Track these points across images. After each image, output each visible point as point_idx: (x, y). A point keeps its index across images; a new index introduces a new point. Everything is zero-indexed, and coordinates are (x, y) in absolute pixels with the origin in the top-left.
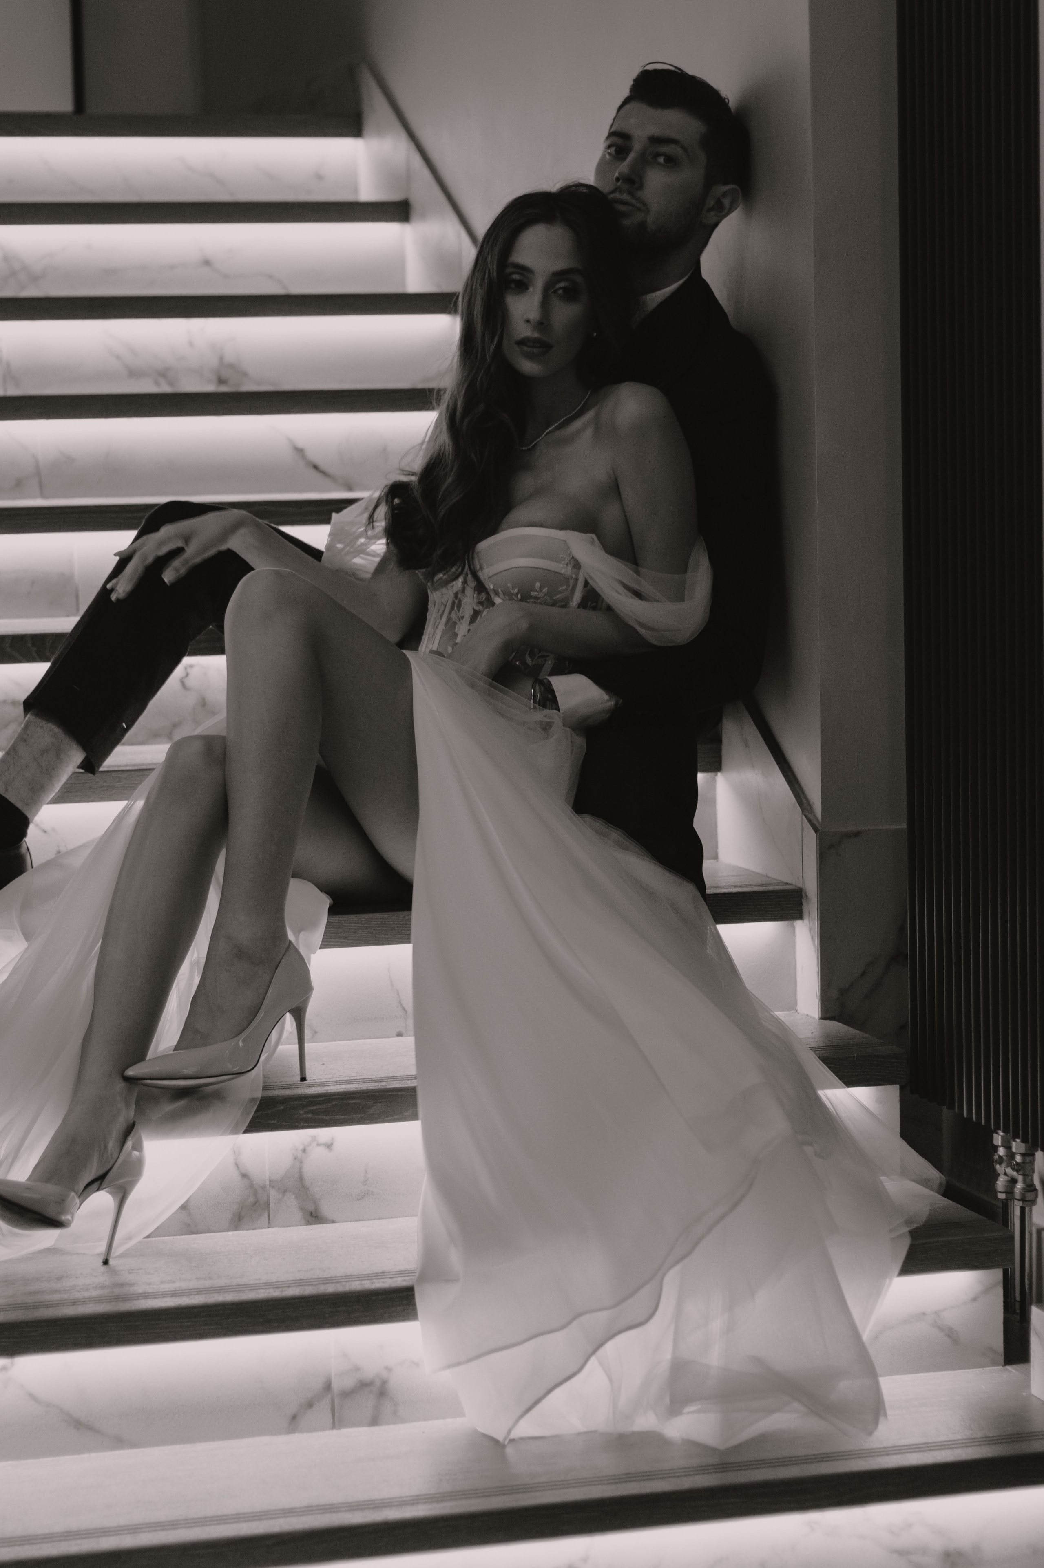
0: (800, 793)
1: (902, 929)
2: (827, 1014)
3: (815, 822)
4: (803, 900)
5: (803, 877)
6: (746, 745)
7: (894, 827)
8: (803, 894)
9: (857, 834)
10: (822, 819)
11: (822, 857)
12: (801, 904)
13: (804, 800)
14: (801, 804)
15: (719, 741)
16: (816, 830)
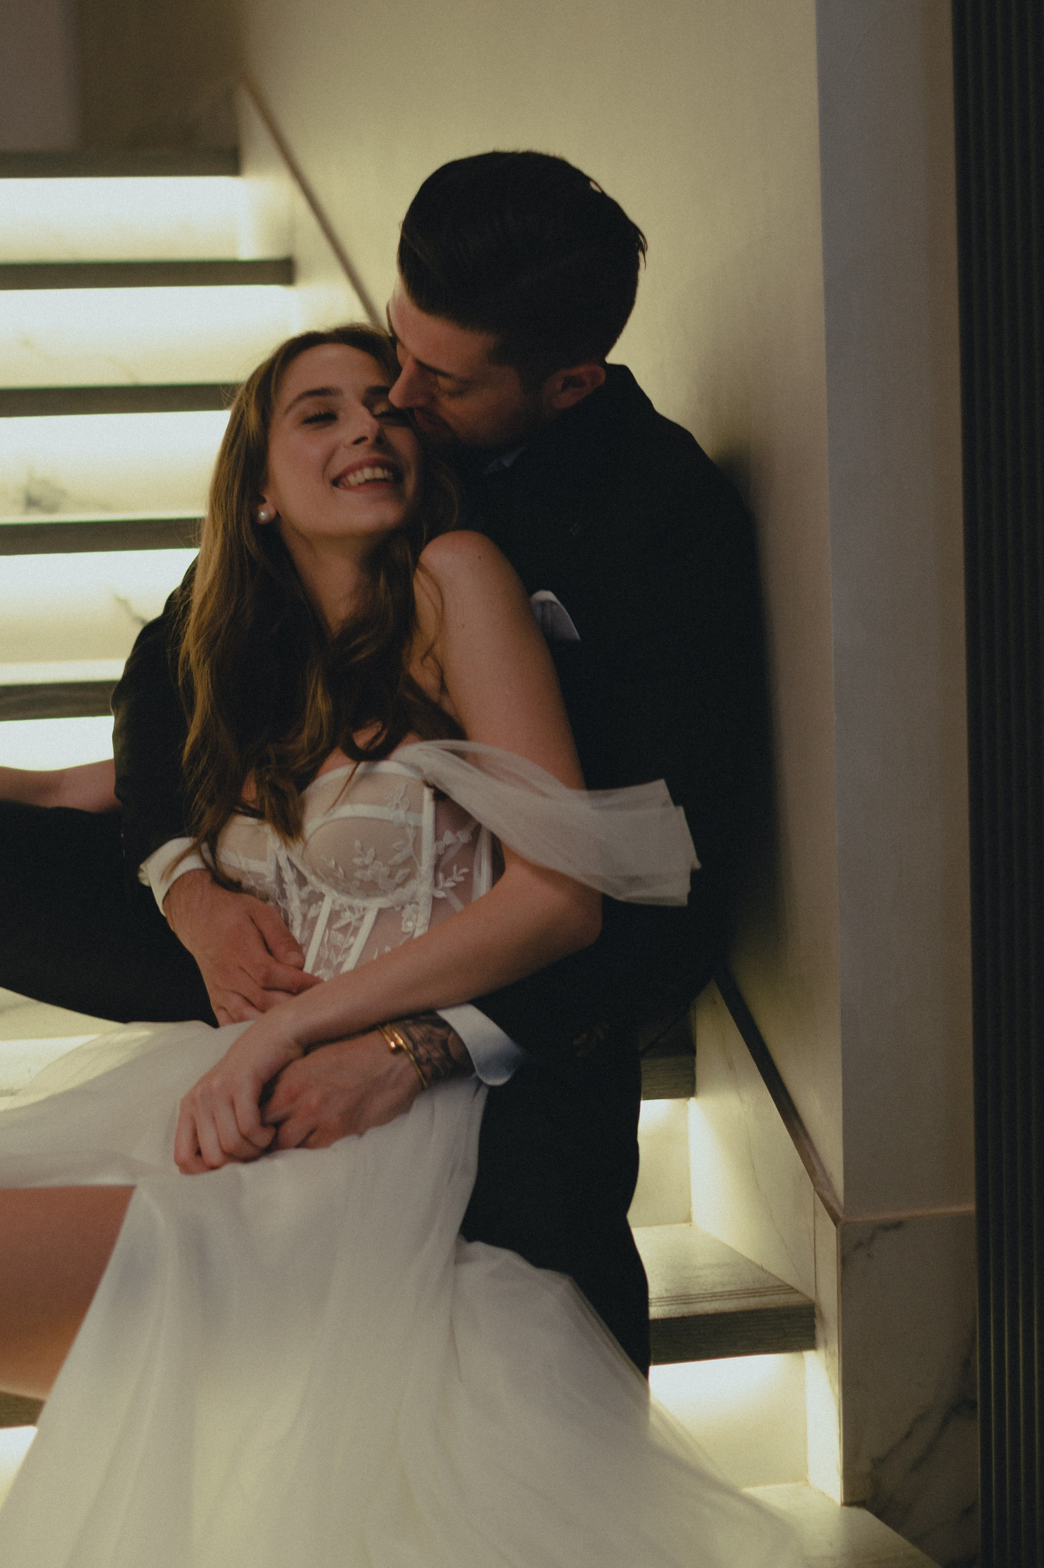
0: (812, 1155)
1: (967, 1364)
2: (852, 1499)
3: (835, 1206)
4: (816, 1321)
5: (816, 1286)
6: (731, 1066)
7: (955, 1209)
8: (817, 1312)
9: (898, 1225)
10: (845, 1202)
11: (845, 1261)
12: (813, 1327)
13: (818, 1168)
14: (812, 1173)
15: (691, 1050)
16: (836, 1220)
